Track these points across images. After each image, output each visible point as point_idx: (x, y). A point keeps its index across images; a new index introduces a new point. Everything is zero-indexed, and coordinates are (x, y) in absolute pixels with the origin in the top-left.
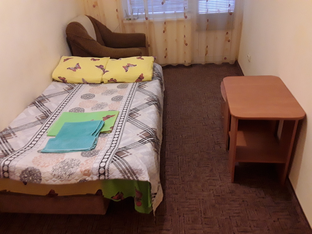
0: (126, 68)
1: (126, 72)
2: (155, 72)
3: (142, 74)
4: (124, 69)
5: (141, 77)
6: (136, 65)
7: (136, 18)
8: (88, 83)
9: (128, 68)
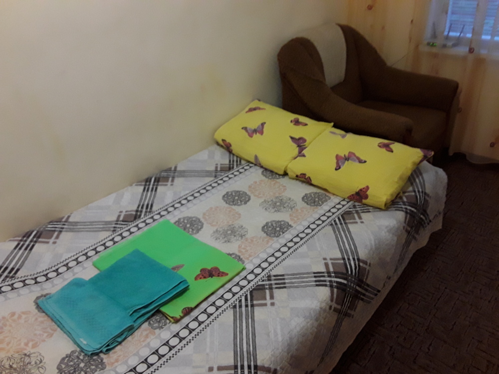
0: (340, 161)
1: (336, 169)
2: (411, 189)
3: (368, 188)
4: (335, 161)
5: (362, 193)
6: (365, 162)
7: (450, 44)
8: (262, 167)
9: (343, 163)
